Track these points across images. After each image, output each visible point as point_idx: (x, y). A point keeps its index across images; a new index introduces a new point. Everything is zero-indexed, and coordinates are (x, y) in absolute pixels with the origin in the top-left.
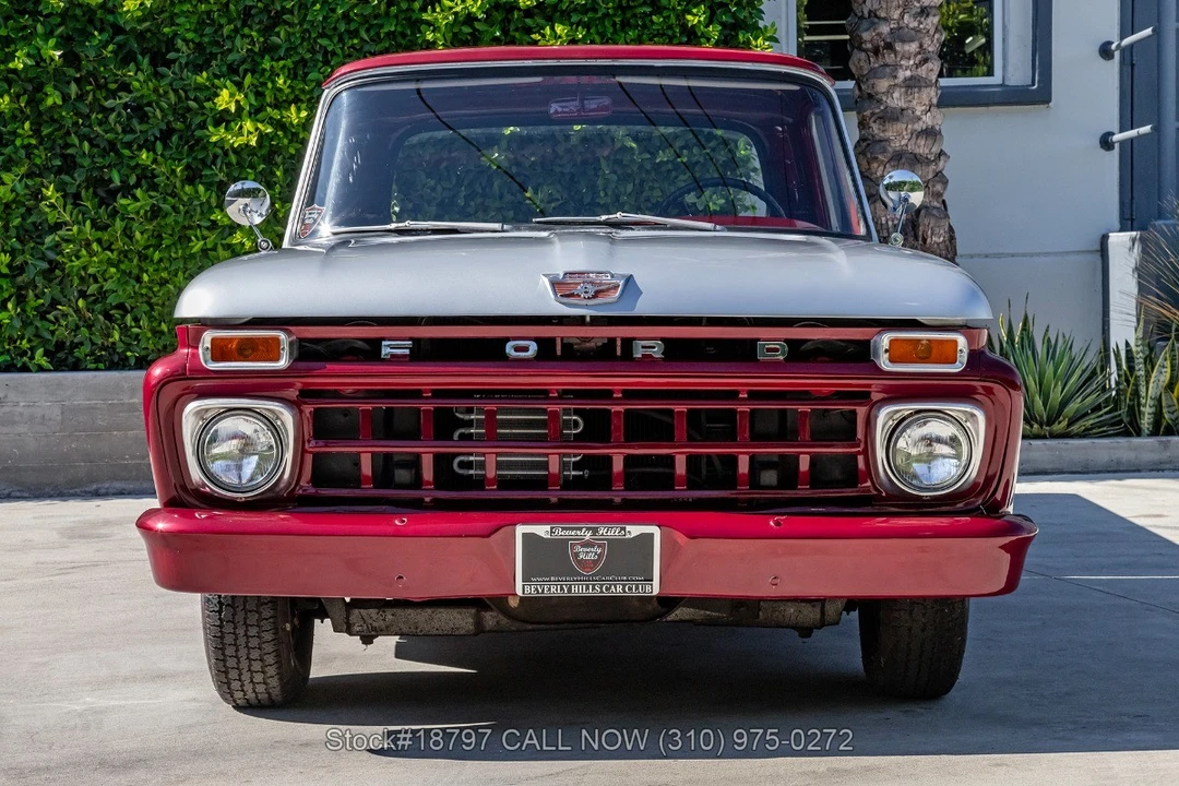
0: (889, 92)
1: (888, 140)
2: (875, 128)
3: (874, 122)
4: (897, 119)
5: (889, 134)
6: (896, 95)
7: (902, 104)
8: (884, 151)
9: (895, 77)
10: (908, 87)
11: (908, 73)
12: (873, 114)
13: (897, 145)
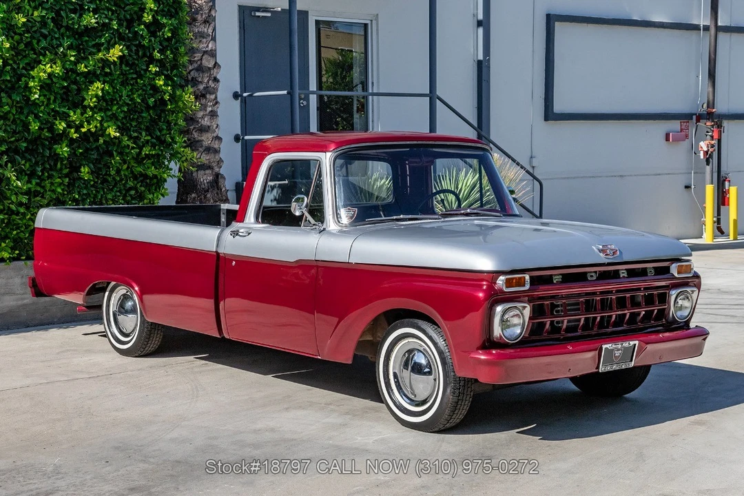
0: (203, 118)
1: (202, 141)
2: (196, 135)
3: (196, 132)
4: (207, 131)
5: (203, 138)
6: (206, 119)
7: (209, 124)
8: (202, 146)
9: (206, 111)
10: (212, 116)
11: (210, 109)
12: (194, 128)
13: (206, 143)
